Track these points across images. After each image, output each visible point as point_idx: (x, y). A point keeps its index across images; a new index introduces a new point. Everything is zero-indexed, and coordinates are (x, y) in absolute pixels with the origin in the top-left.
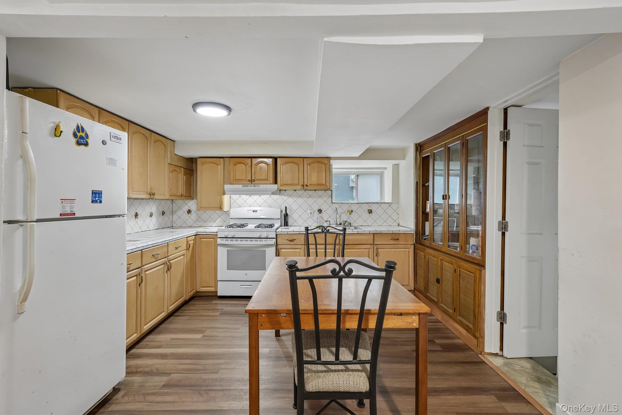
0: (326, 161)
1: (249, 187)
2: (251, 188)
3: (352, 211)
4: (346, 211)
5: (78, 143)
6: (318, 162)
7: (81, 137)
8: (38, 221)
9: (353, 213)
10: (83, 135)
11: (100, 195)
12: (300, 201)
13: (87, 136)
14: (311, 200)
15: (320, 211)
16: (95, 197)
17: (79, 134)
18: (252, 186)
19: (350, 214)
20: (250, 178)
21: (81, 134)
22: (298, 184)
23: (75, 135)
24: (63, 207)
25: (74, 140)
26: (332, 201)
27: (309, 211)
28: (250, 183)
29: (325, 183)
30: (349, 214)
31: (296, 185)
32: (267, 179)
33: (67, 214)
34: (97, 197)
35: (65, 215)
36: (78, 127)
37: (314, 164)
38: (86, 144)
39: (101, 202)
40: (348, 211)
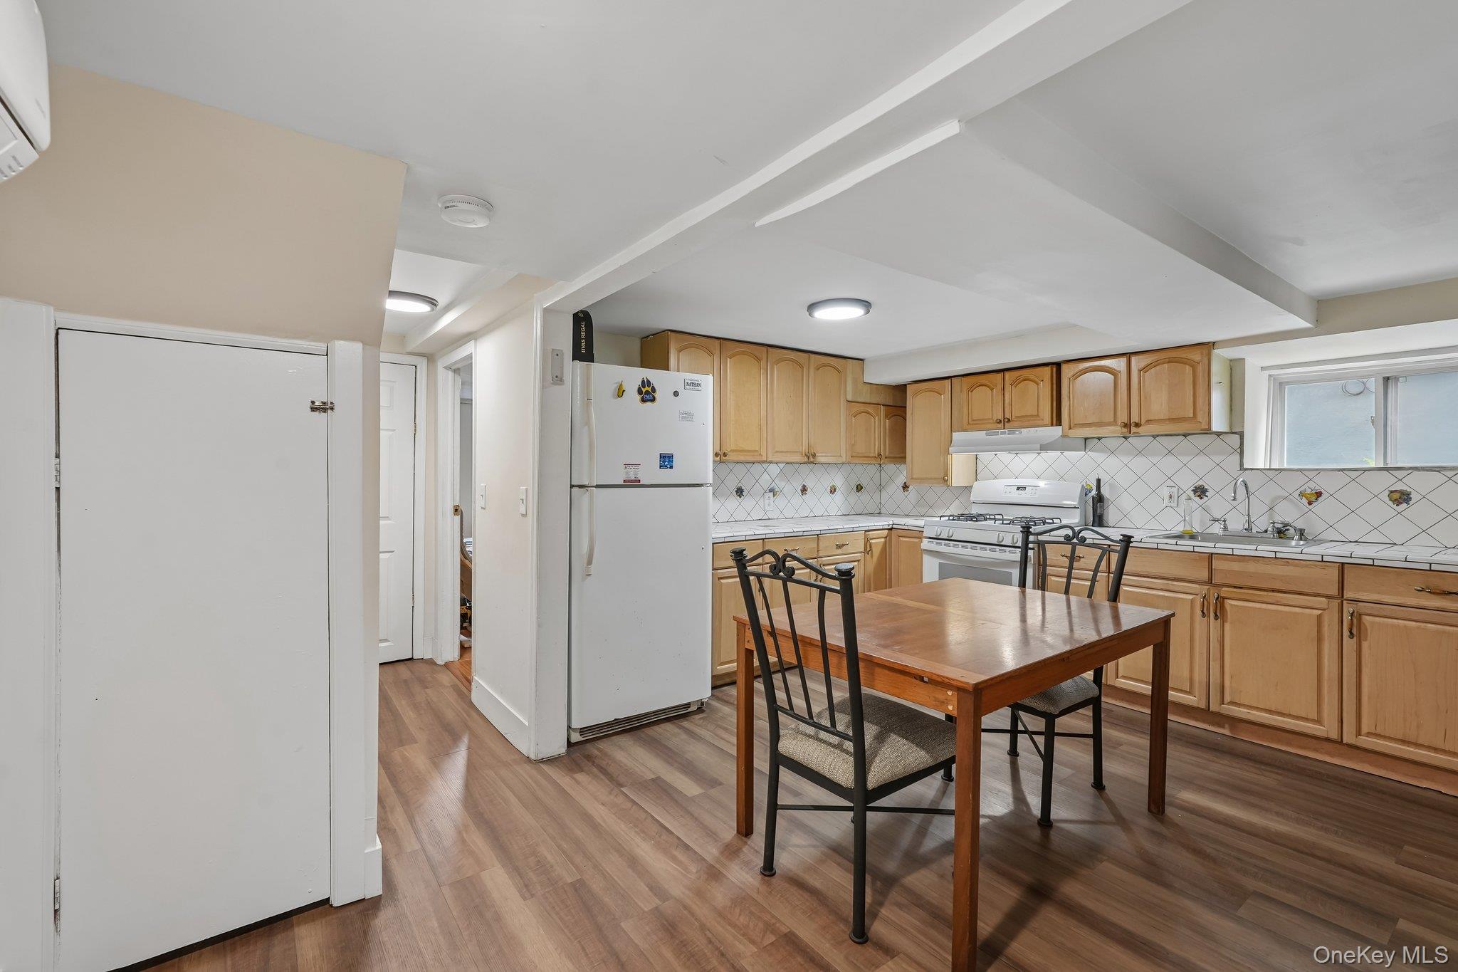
0: (1196, 356)
1: (1000, 436)
2: (1003, 436)
3: (1319, 494)
4: (1296, 494)
5: (643, 400)
6: (1171, 361)
7: (647, 392)
8: (597, 486)
9: (1320, 499)
10: (649, 389)
11: (671, 459)
12: (1139, 463)
13: (654, 390)
14: (1170, 464)
15: (1201, 492)
16: (664, 462)
17: (644, 390)
18: (1004, 433)
19: (1310, 503)
20: (1000, 417)
21: (647, 388)
22: (1114, 423)
23: (640, 392)
24: (627, 473)
25: (639, 397)
26: (1242, 464)
27: (1165, 492)
28: (1001, 425)
29: (1191, 415)
30: (1305, 501)
31: (1109, 424)
32: (1038, 415)
33: (632, 481)
34: (666, 460)
35: (629, 481)
36: (643, 381)
37: (1158, 368)
38: (653, 400)
39: (671, 467)
40: (1302, 494)
